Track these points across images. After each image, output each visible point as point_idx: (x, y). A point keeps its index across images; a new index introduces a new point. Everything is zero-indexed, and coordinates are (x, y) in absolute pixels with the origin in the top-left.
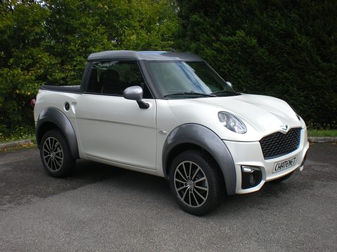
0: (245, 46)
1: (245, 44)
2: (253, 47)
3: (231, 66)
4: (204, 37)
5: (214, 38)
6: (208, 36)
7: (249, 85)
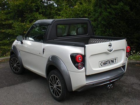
0: (123, 10)
1: (123, 9)
2: (127, 11)
3: (116, 21)
4: (104, 6)
5: (108, 6)
6: (106, 5)
7: (125, 31)
